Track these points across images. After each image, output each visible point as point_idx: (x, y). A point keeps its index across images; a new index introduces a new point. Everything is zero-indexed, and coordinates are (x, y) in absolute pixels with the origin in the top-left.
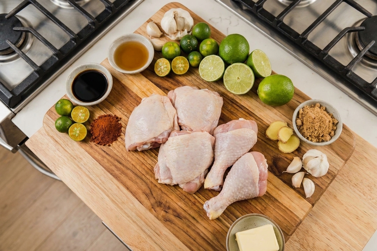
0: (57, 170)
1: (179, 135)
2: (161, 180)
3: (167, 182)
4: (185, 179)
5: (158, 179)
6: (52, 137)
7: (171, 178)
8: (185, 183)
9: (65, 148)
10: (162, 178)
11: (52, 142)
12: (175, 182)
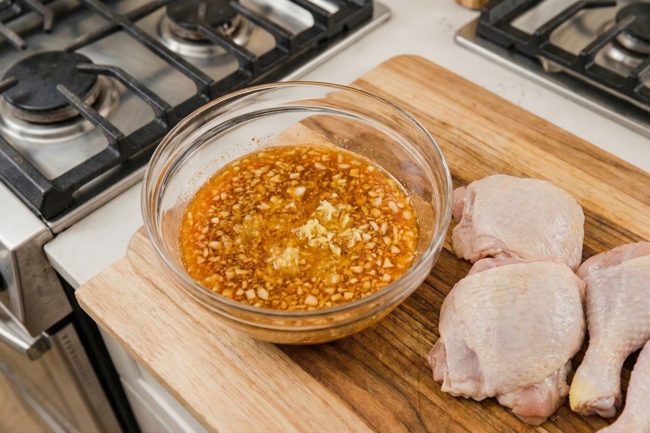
0: (157, 355)
1: (497, 266)
2: (449, 383)
3: (467, 388)
4: (520, 376)
5: (443, 381)
6: (149, 280)
7: (477, 378)
8: (519, 387)
9: (180, 305)
10: (454, 375)
11: (149, 289)
12: (488, 390)
